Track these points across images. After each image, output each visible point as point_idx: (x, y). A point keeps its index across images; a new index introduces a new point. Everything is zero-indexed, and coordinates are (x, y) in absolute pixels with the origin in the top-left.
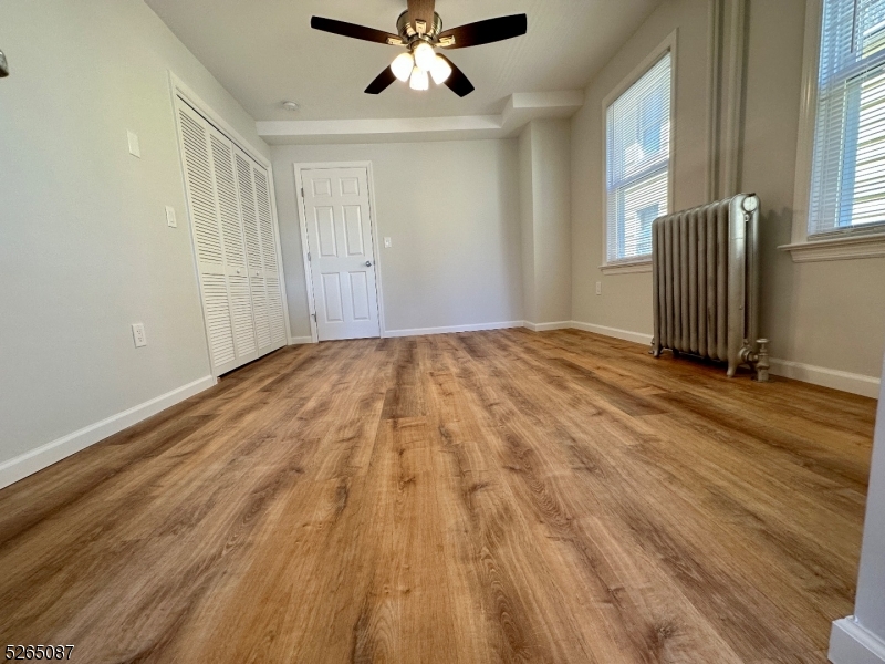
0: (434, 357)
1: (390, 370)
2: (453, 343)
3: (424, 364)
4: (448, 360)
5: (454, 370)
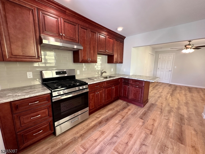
0: (180, 90)
1: (171, 90)
2: (186, 89)
3: (178, 91)
4: (183, 91)
5: (184, 93)
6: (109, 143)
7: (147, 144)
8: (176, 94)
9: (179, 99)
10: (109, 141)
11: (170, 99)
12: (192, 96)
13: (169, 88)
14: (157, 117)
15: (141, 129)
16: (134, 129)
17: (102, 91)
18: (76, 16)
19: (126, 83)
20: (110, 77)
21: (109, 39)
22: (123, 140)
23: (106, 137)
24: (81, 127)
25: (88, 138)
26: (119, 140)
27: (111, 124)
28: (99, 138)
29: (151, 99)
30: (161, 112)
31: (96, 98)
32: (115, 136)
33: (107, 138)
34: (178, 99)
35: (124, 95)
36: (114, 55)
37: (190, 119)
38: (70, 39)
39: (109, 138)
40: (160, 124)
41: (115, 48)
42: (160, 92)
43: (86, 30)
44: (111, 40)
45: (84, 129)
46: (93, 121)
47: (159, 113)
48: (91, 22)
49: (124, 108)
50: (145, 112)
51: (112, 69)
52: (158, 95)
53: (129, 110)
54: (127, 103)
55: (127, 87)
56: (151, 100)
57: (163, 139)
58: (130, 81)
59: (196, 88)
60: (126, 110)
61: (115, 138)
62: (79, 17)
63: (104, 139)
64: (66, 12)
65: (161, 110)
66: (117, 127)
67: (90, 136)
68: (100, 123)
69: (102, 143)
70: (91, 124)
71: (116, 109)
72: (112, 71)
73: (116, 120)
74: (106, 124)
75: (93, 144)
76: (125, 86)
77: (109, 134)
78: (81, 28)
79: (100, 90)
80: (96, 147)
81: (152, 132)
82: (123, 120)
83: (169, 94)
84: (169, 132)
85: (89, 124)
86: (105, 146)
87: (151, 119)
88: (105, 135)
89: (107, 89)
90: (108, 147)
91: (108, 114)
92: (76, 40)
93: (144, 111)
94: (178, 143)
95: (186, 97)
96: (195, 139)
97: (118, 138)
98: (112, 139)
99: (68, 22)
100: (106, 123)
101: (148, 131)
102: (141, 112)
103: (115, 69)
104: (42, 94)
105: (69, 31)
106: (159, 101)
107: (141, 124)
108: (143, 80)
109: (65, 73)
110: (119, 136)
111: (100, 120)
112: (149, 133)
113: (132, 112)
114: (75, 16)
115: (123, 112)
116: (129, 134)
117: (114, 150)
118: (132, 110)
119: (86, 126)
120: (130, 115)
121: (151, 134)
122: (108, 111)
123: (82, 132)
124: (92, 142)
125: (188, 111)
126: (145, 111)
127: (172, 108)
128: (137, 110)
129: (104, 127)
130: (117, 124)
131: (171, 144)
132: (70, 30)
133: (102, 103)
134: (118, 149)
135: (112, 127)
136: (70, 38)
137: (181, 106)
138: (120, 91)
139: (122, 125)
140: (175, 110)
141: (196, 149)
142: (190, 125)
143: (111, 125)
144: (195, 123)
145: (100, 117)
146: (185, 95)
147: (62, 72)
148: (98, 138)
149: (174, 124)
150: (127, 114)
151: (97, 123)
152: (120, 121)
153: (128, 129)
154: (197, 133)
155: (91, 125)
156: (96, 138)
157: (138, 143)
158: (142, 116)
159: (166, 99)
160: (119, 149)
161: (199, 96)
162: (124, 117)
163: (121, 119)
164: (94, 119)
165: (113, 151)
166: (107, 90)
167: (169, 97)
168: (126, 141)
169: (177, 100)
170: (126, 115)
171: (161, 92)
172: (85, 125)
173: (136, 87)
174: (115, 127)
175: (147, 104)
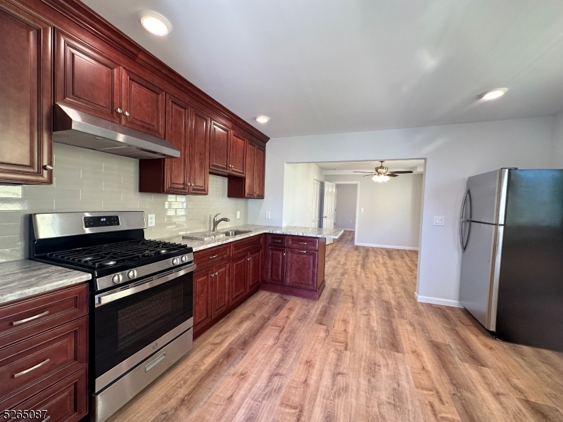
0: (375, 257)
1: (360, 258)
2: (384, 252)
3: (372, 258)
4: (380, 258)
5: (381, 262)
6: (265, 395)
7: (345, 371)
8: (369, 265)
9: (377, 273)
10: (264, 390)
11: (363, 275)
12: (395, 265)
13: (356, 253)
14: (348, 314)
15: (325, 345)
16: (312, 349)
17: (224, 269)
18: (163, 71)
19: (276, 246)
20: (237, 233)
21: (235, 138)
22: (295, 377)
23: (253, 385)
24: (173, 381)
25: (205, 402)
26: (287, 382)
27: (257, 351)
28: (236, 391)
29: (330, 279)
30: (354, 303)
31: (210, 291)
32: (274, 375)
33: (258, 385)
34: (375, 274)
35: (274, 277)
36: (245, 178)
37: (400, 307)
38: (143, 127)
39: (262, 382)
40: (356, 327)
41: (248, 160)
42: (342, 263)
43: (185, 109)
44: (239, 140)
45: (185, 383)
46: (206, 356)
47: (350, 305)
48: (198, 93)
49: (278, 309)
50: (324, 308)
51: (238, 212)
52: (341, 271)
53: (291, 309)
54: (281, 295)
55: (281, 256)
56: (330, 282)
57: (368, 354)
58: (288, 240)
59: (398, 250)
60: (283, 313)
61: (276, 379)
62: (171, 76)
63: (250, 389)
64: (137, 56)
65: (353, 299)
66: (273, 354)
67: (210, 394)
68: (228, 355)
69: (248, 400)
70: (204, 364)
71: (258, 315)
72: (238, 217)
73: (267, 339)
74: (245, 354)
75: (224, 410)
76: (276, 252)
77: (259, 376)
78: (172, 101)
79: (220, 267)
80: (236, 414)
81: (347, 344)
82: (284, 335)
83: (360, 266)
84: (376, 338)
85: (197, 365)
86: (257, 405)
87: (339, 321)
88: (251, 379)
89: (235, 262)
90: (265, 404)
91: (243, 329)
92: (158, 132)
93: (321, 306)
94: (393, 352)
95: (387, 268)
96: (414, 338)
97: (282, 377)
98: (270, 384)
99: (139, 81)
100: (244, 352)
101: (340, 346)
102: (317, 309)
103: (246, 214)
104: (62, 286)
105: (140, 105)
106: (344, 281)
107: (322, 334)
108: (315, 236)
109: (114, 221)
110: (284, 372)
111: (225, 349)
112: (343, 348)
113: (298, 313)
114: (159, 70)
115: (277, 317)
116: (304, 361)
117: (281, 404)
118: (297, 310)
119: (188, 372)
120: (297, 321)
121: (346, 349)
122: (241, 322)
123: (182, 393)
124: (220, 408)
125: (395, 293)
126: (323, 306)
127: (369, 292)
128: (308, 308)
129: (242, 361)
130: (272, 347)
131: (384, 357)
132: (144, 105)
133: (223, 304)
134: (289, 399)
135: (261, 356)
136: (142, 124)
137: (383, 286)
138: (263, 268)
139: (284, 347)
140: (374, 295)
141: (418, 355)
142: (403, 317)
143: (258, 353)
144: (408, 312)
145: (223, 341)
146: (385, 264)
147: (103, 217)
148: (234, 393)
149: (379, 321)
150: (289, 322)
151: (219, 357)
152: (277, 338)
153: (299, 351)
154: (414, 329)
155: (203, 368)
156: (228, 395)
157: (327, 375)
158: (320, 317)
159: (356, 276)
160: (293, 398)
161: (404, 264)
162: (283, 328)
163: (277, 334)
164: (209, 348)
165: (280, 408)
166: (237, 265)
167: (361, 272)
168: (303, 378)
169: (374, 277)
170: (286, 323)
171: (345, 264)
172: (185, 372)
173: (301, 253)
174: (269, 354)
175: (324, 292)
